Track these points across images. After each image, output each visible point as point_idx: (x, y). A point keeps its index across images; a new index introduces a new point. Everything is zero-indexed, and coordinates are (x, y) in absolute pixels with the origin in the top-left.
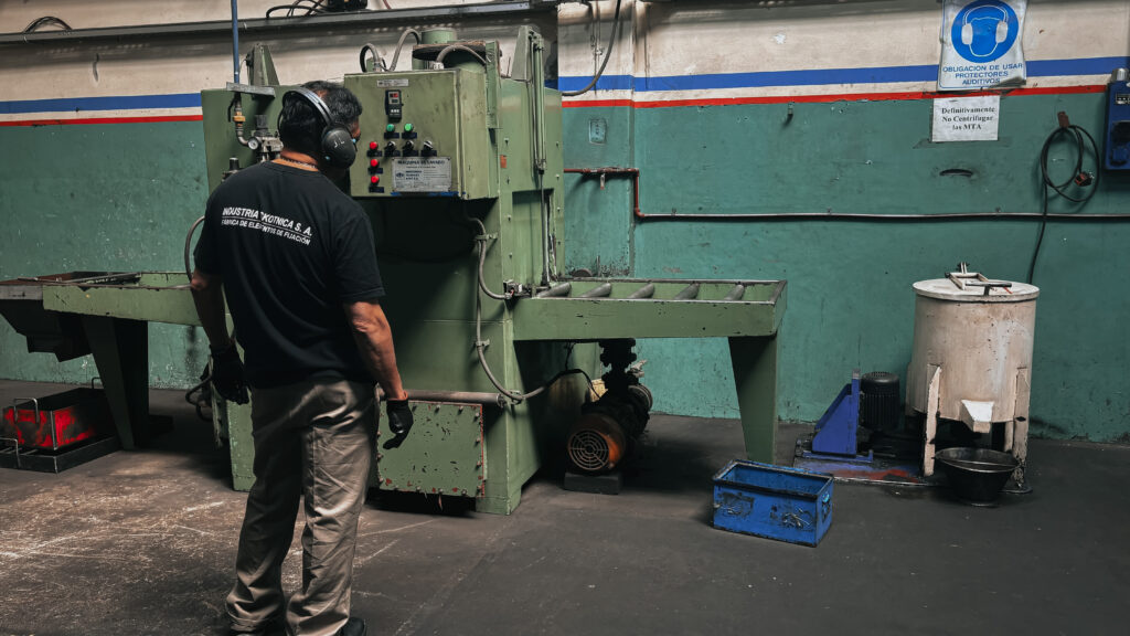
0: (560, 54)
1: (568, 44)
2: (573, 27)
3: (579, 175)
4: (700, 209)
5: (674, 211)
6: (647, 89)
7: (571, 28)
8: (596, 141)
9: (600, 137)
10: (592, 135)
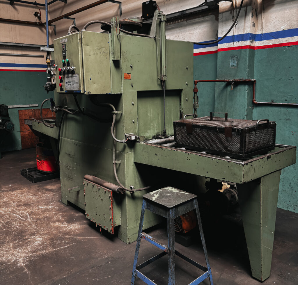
0: (219, 26)
1: (223, 21)
2: (225, 13)
3: (225, 83)
4: (286, 100)
5: (273, 101)
6: (261, 40)
7: (224, 14)
8: (233, 66)
9: (235, 65)
10: (231, 64)
